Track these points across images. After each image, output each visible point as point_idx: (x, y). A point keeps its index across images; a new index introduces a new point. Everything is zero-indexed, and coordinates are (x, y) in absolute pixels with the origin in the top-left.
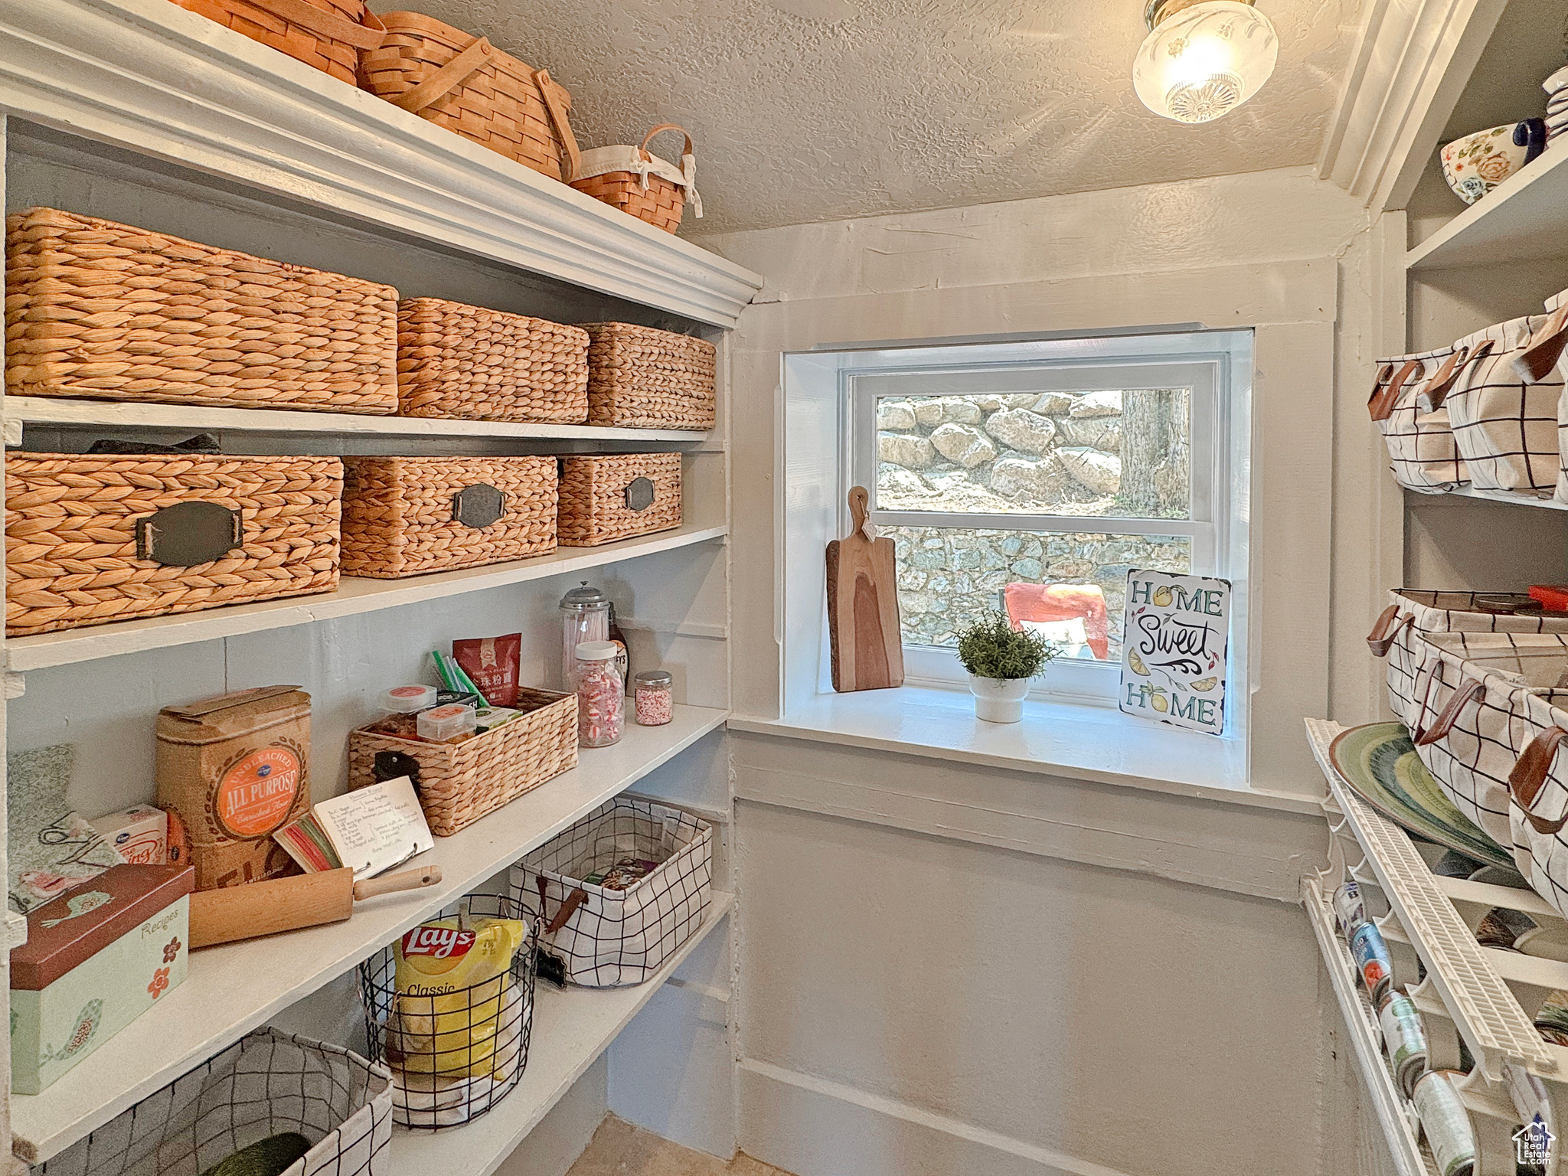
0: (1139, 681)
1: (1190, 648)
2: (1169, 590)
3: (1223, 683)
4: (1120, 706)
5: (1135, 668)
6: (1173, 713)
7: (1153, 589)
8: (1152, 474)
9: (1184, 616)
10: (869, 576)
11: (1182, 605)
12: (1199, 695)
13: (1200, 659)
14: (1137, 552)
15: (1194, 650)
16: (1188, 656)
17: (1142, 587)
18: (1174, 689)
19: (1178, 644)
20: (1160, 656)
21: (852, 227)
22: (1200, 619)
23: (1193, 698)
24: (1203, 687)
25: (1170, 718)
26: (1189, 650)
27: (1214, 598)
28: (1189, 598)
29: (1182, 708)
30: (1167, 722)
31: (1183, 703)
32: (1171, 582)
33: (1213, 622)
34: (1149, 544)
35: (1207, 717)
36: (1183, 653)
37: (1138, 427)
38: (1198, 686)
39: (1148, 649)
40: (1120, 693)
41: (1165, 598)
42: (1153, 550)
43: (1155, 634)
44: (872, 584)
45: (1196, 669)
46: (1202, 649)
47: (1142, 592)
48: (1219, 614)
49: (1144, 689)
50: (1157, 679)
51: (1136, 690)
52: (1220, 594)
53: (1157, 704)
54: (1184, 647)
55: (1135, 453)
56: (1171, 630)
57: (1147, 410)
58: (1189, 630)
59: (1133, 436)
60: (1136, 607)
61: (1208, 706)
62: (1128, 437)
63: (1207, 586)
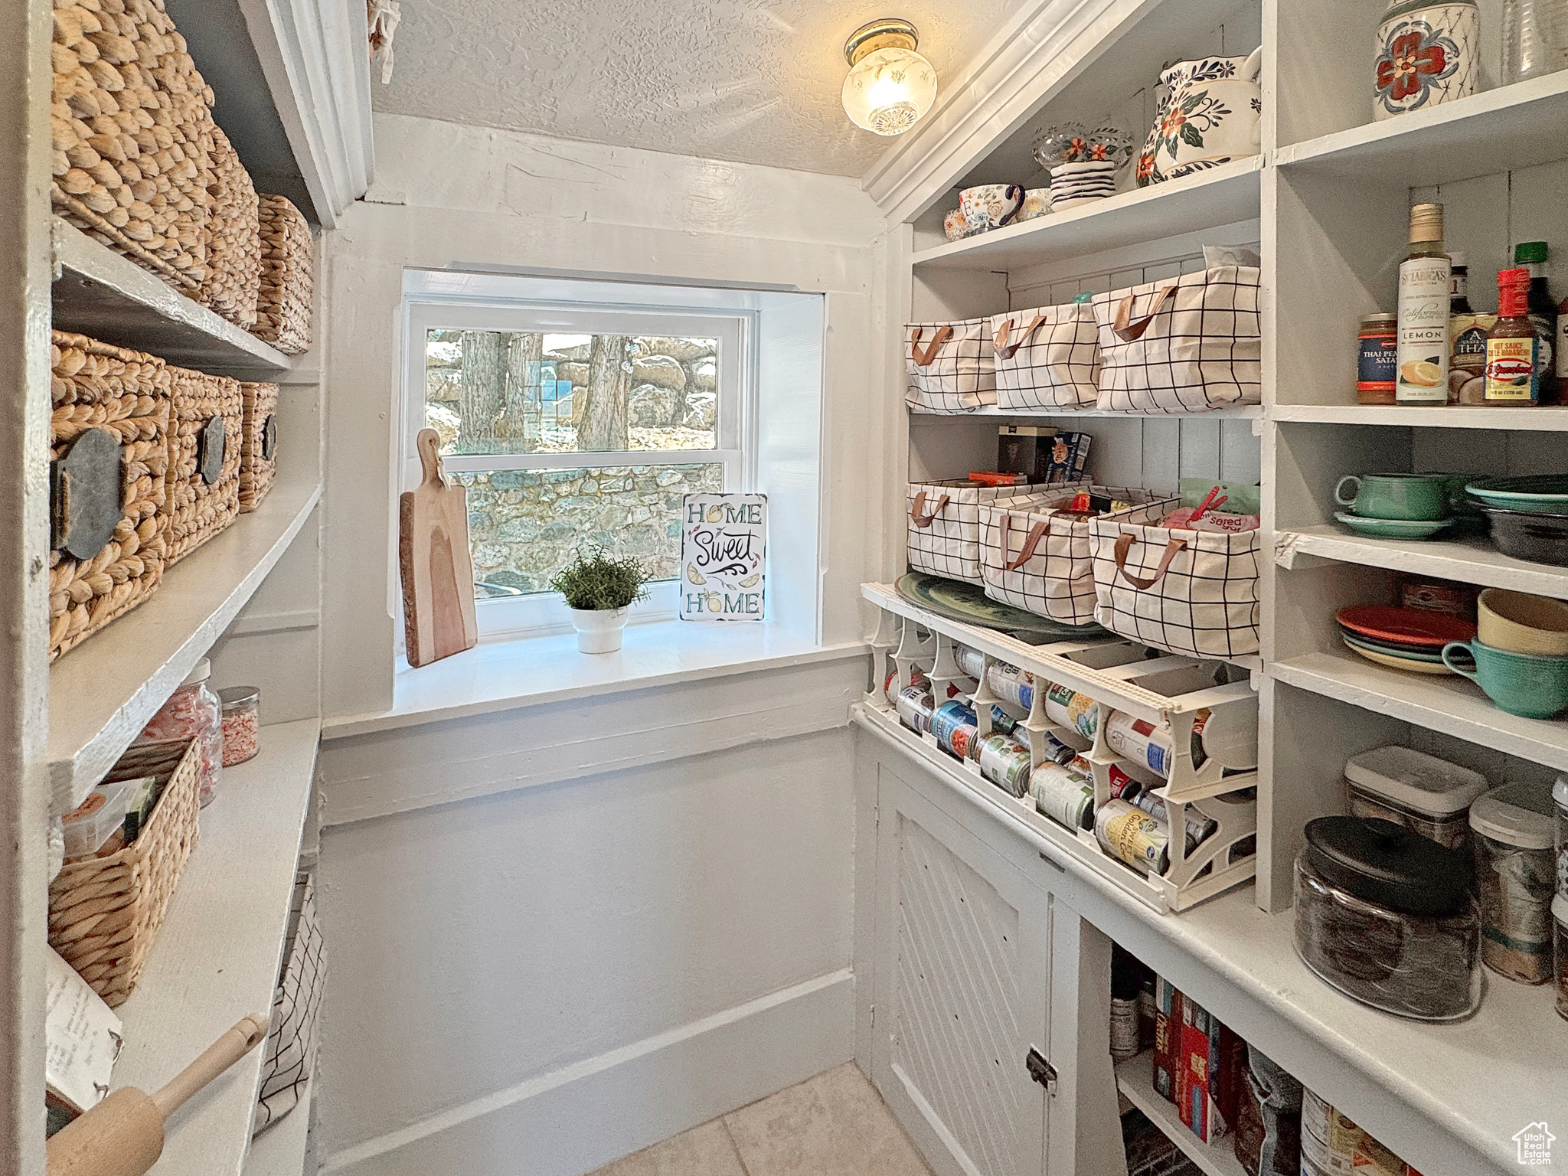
0: (695, 590)
1: (738, 553)
2: (719, 508)
3: (764, 577)
4: (681, 616)
5: (693, 580)
6: (726, 611)
7: (706, 509)
8: (493, 423)
9: (732, 528)
10: (443, 529)
11: (731, 519)
12: (746, 591)
13: (746, 562)
14: (486, 500)
15: (740, 555)
16: (737, 561)
17: (696, 508)
18: (727, 590)
19: (728, 552)
20: (715, 565)
21: (494, 136)
22: (744, 528)
23: (742, 595)
24: (749, 584)
25: (723, 615)
26: (737, 556)
27: (755, 509)
28: (735, 512)
29: (733, 606)
30: (721, 619)
31: (734, 601)
32: (720, 501)
33: (755, 529)
34: (496, 491)
35: (753, 608)
36: (732, 559)
37: (480, 379)
38: (744, 584)
39: (703, 561)
40: (680, 603)
41: (716, 516)
42: (500, 496)
43: (709, 547)
44: (446, 538)
45: (743, 570)
46: (747, 553)
47: (695, 513)
48: (759, 523)
49: (701, 596)
50: (713, 585)
51: (695, 598)
52: (759, 506)
53: (712, 606)
54: (733, 554)
55: (476, 403)
56: (723, 541)
57: (488, 361)
58: (737, 539)
59: (475, 387)
60: (692, 527)
61: (753, 599)
62: (470, 388)
63: (749, 501)
